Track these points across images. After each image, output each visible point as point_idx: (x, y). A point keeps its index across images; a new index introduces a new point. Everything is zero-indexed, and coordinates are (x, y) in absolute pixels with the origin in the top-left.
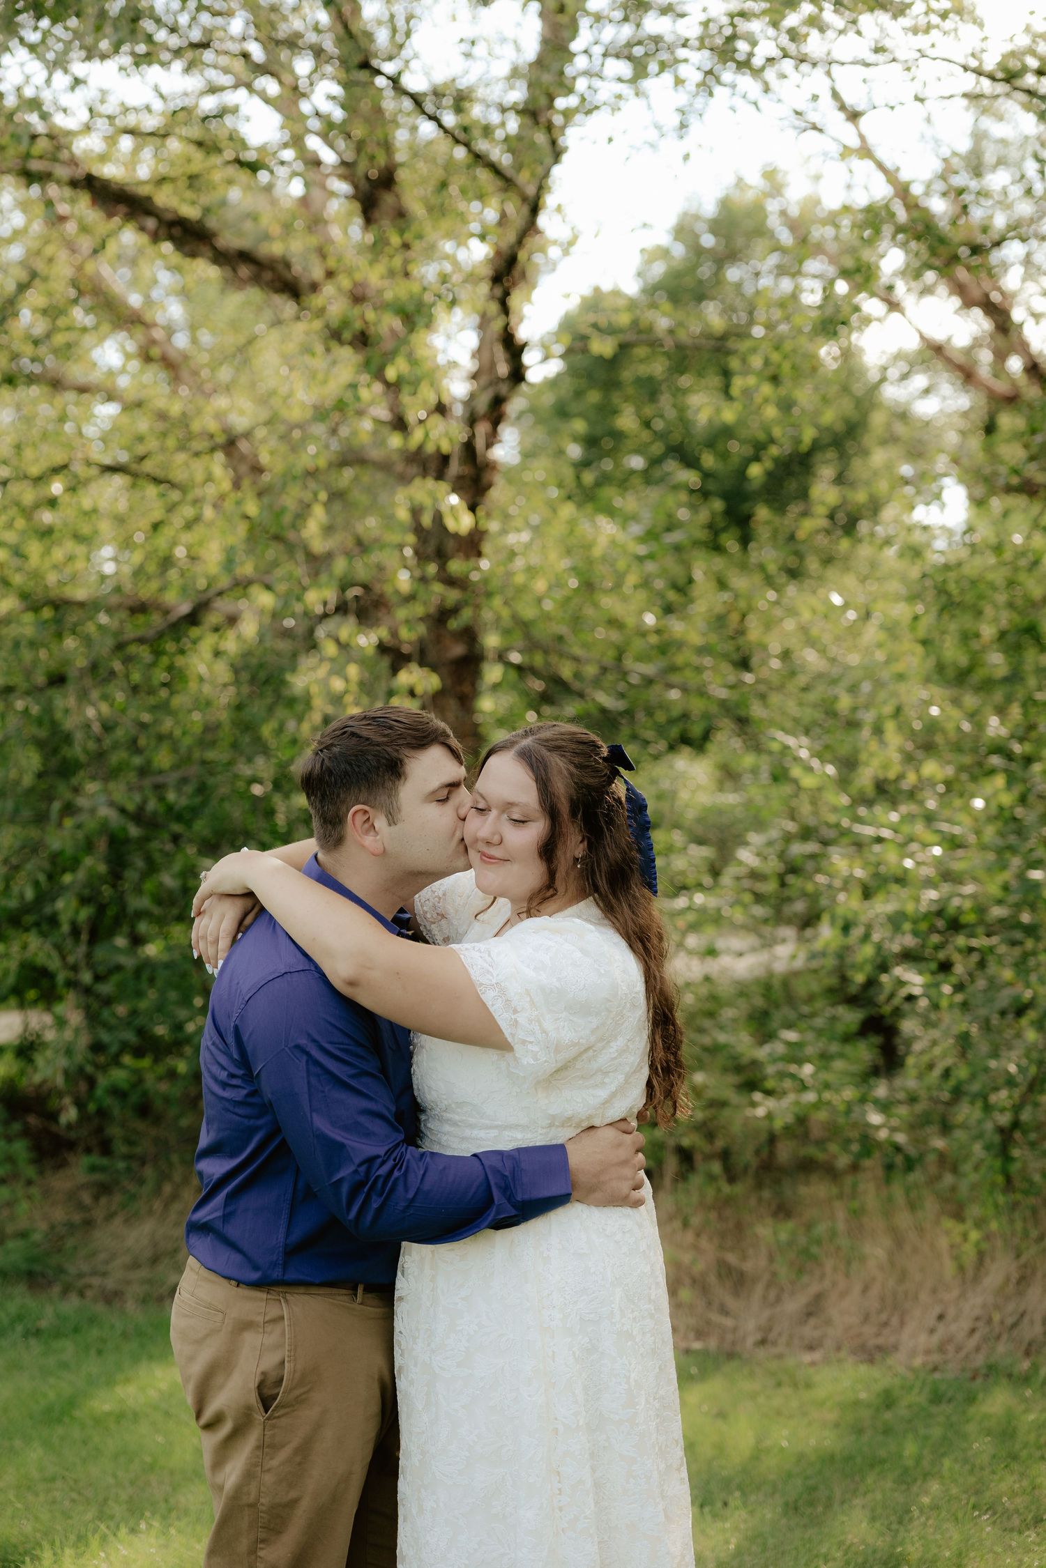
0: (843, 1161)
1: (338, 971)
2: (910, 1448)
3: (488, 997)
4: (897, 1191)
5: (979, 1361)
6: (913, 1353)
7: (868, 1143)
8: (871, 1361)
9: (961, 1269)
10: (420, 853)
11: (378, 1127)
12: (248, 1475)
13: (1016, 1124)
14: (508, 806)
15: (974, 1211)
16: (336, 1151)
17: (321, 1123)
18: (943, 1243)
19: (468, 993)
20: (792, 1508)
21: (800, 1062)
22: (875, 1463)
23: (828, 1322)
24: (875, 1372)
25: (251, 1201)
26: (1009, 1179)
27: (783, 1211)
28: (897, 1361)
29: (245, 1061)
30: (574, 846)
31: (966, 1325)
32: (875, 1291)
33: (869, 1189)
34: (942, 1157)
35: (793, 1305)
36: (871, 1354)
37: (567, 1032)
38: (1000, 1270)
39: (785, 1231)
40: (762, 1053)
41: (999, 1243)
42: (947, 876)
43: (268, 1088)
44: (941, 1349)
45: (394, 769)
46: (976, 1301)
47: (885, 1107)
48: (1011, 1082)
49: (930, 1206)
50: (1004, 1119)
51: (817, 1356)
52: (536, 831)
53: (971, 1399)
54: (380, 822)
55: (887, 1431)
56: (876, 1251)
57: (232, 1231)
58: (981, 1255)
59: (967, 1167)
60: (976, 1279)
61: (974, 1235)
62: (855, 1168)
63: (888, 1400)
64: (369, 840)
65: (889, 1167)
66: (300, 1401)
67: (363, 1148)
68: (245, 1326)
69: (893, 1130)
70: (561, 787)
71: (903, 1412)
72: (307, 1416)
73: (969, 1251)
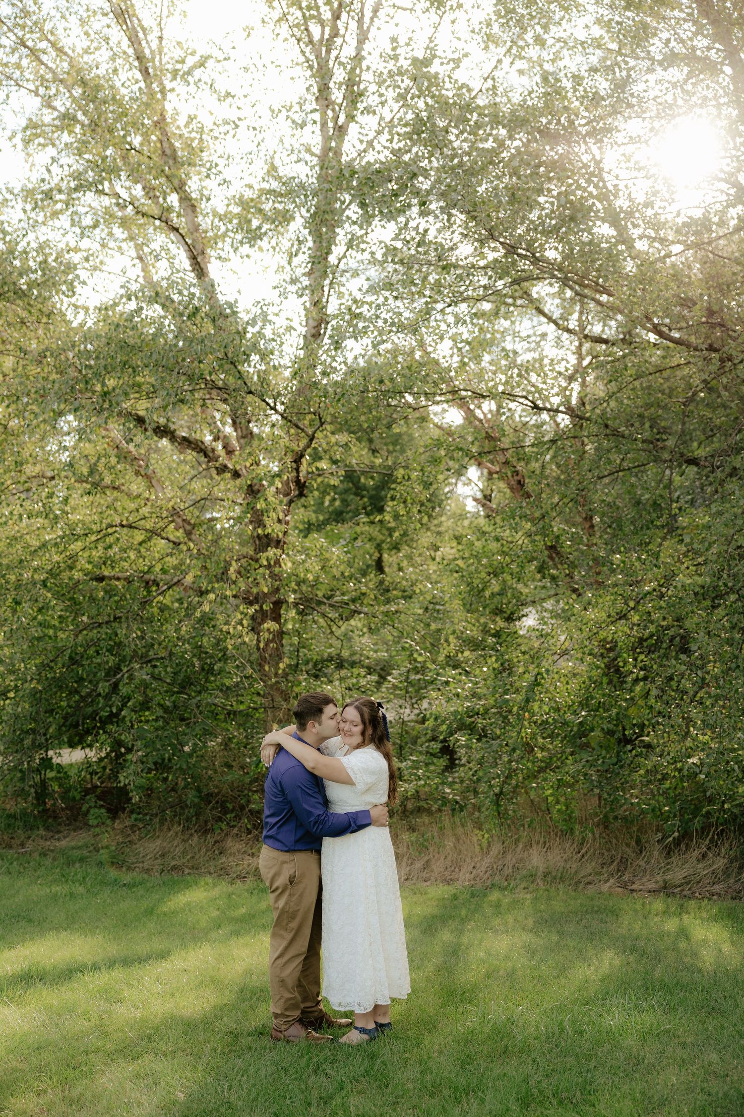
0: (435, 807)
1: (309, 765)
2: (463, 912)
3: (349, 771)
4: (457, 820)
5: (489, 883)
6: (464, 881)
7: (445, 800)
8: (449, 884)
9: (482, 849)
10: (326, 733)
11: (319, 806)
12: (286, 903)
13: (501, 792)
14: (352, 722)
15: (486, 826)
16: (310, 814)
17: (305, 806)
18: (475, 839)
19: (343, 769)
20: (424, 932)
21: (417, 769)
22: (451, 917)
23: (432, 871)
24: (450, 888)
25: (285, 828)
26: (499, 814)
27: (412, 829)
28: (458, 885)
29: (282, 791)
30: (370, 731)
31: (483, 869)
32: (449, 858)
33: (446, 820)
34: (474, 805)
35: (418, 865)
36: (449, 882)
37: (370, 779)
38: (496, 848)
39: (414, 837)
40: (403, 765)
41: (496, 839)
42: (474, 695)
43: (289, 798)
44: (474, 879)
45: (321, 711)
46: (488, 861)
47: (450, 785)
48: (499, 776)
49: (470, 825)
50: (497, 790)
51: (428, 883)
52: (360, 728)
53: (485, 895)
54: (317, 725)
55: (456, 907)
56: (450, 843)
57: (279, 837)
58: (489, 843)
59: (483, 809)
60: (488, 853)
61: (486, 836)
62: (440, 810)
63: (455, 897)
64: (314, 730)
65: (454, 810)
66: (300, 882)
67: (317, 812)
68: (285, 862)
69: (455, 795)
70: (366, 716)
71: (461, 901)
72: (302, 886)
73: (485, 841)
